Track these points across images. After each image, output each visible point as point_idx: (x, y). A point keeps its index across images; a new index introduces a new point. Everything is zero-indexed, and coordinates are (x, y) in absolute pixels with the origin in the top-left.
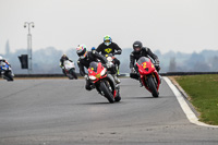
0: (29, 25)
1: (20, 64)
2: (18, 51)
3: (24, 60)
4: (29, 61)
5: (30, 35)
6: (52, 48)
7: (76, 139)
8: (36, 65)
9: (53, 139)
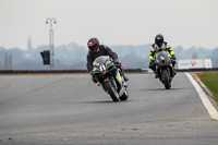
0: (51, 21)
1: (41, 60)
2: (40, 47)
3: (46, 56)
4: (51, 57)
5: (51, 31)
6: (73, 44)
7: (98, 135)
8: (57, 61)
9: (74, 135)
